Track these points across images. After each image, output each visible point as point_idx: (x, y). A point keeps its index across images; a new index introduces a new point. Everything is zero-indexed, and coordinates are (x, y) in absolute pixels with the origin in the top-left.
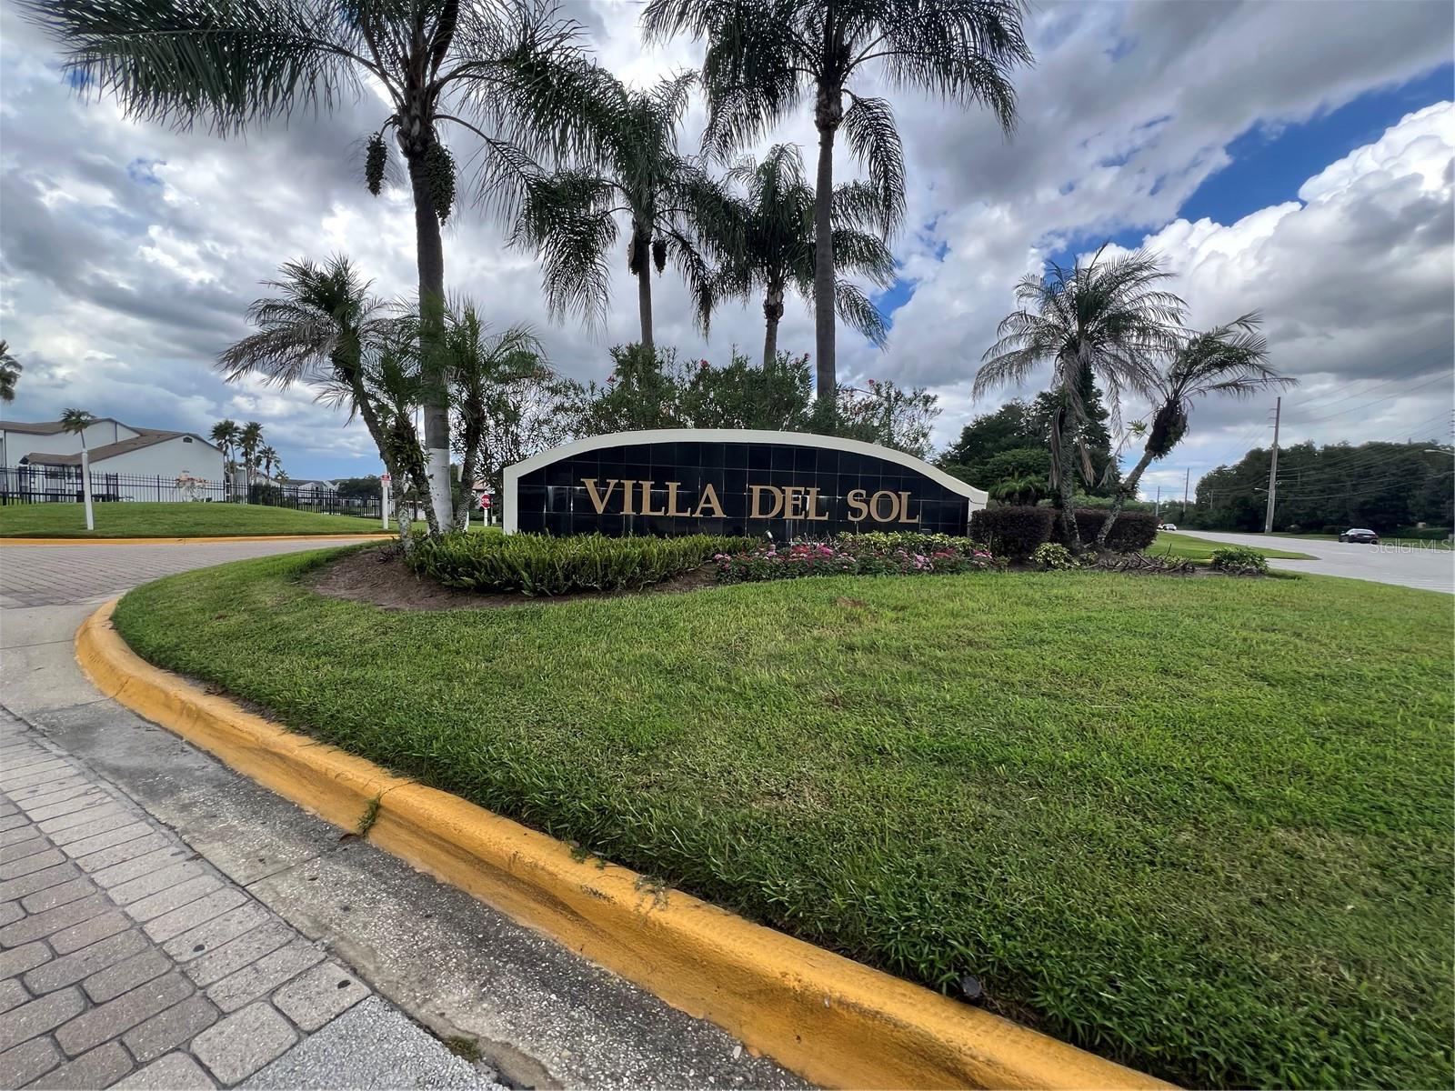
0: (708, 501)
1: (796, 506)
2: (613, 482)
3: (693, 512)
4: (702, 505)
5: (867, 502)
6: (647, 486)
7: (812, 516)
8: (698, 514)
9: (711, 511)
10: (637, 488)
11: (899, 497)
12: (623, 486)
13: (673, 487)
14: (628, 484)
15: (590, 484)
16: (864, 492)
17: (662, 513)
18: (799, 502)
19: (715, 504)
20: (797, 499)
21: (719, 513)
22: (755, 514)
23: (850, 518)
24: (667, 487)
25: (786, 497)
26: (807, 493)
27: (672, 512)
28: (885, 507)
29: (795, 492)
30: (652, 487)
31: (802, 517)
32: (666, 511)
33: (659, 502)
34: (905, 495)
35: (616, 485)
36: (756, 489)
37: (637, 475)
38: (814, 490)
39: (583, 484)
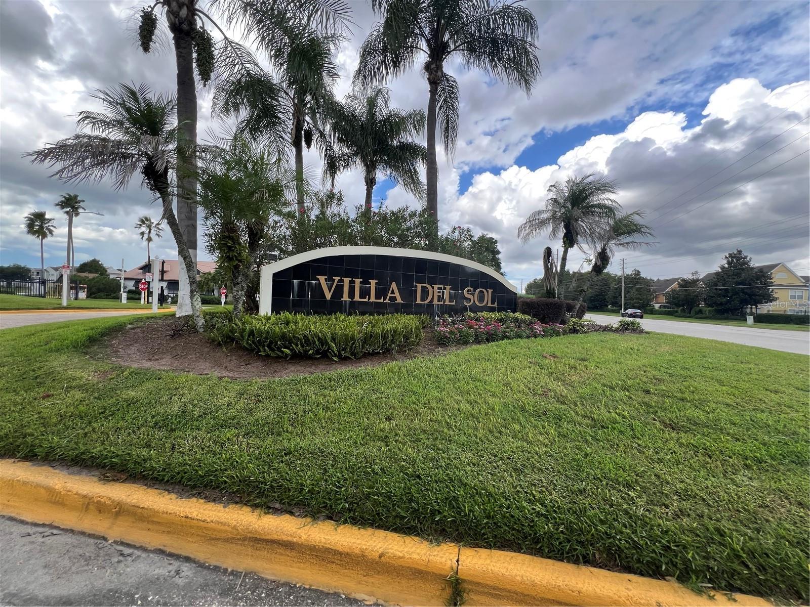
0: (393, 292)
1: (439, 296)
2: (337, 279)
3: (385, 299)
4: (389, 295)
5: (473, 295)
6: (358, 281)
7: (447, 303)
8: (387, 301)
9: (394, 299)
10: (352, 283)
11: (488, 292)
12: (343, 281)
13: (373, 283)
14: (347, 281)
15: (322, 279)
16: (472, 289)
17: (366, 300)
18: (441, 294)
19: (397, 294)
20: (439, 292)
21: (399, 300)
22: (419, 301)
23: (465, 304)
24: (370, 283)
25: (435, 291)
26: (445, 289)
27: (373, 299)
28: (481, 299)
29: (439, 288)
30: (361, 283)
31: (442, 303)
32: (369, 299)
33: (365, 293)
34: (490, 291)
35: (339, 281)
36: (419, 286)
37: (352, 274)
38: (448, 287)
39: (318, 280)
